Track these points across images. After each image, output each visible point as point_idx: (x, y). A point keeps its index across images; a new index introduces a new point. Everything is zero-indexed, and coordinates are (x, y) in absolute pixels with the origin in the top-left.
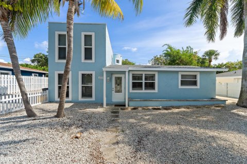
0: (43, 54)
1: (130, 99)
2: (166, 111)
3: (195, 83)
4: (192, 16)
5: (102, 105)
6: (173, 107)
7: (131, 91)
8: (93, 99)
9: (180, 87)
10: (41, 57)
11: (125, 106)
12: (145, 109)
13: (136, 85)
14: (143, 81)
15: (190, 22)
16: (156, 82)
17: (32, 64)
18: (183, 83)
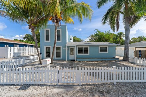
0: (30, 35)
1: (77, 58)
2: (92, 63)
3: (106, 51)
4: (105, 21)
5: (65, 60)
6: (95, 61)
7: (78, 54)
8: (61, 58)
9: (99, 52)
10: (29, 36)
11: (75, 61)
12: (84, 62)
13: (80, 52)
14: (83, 50)
15: (104, 23)
16: (89, 50)
17: (24, 40)
18: (101, 51)
